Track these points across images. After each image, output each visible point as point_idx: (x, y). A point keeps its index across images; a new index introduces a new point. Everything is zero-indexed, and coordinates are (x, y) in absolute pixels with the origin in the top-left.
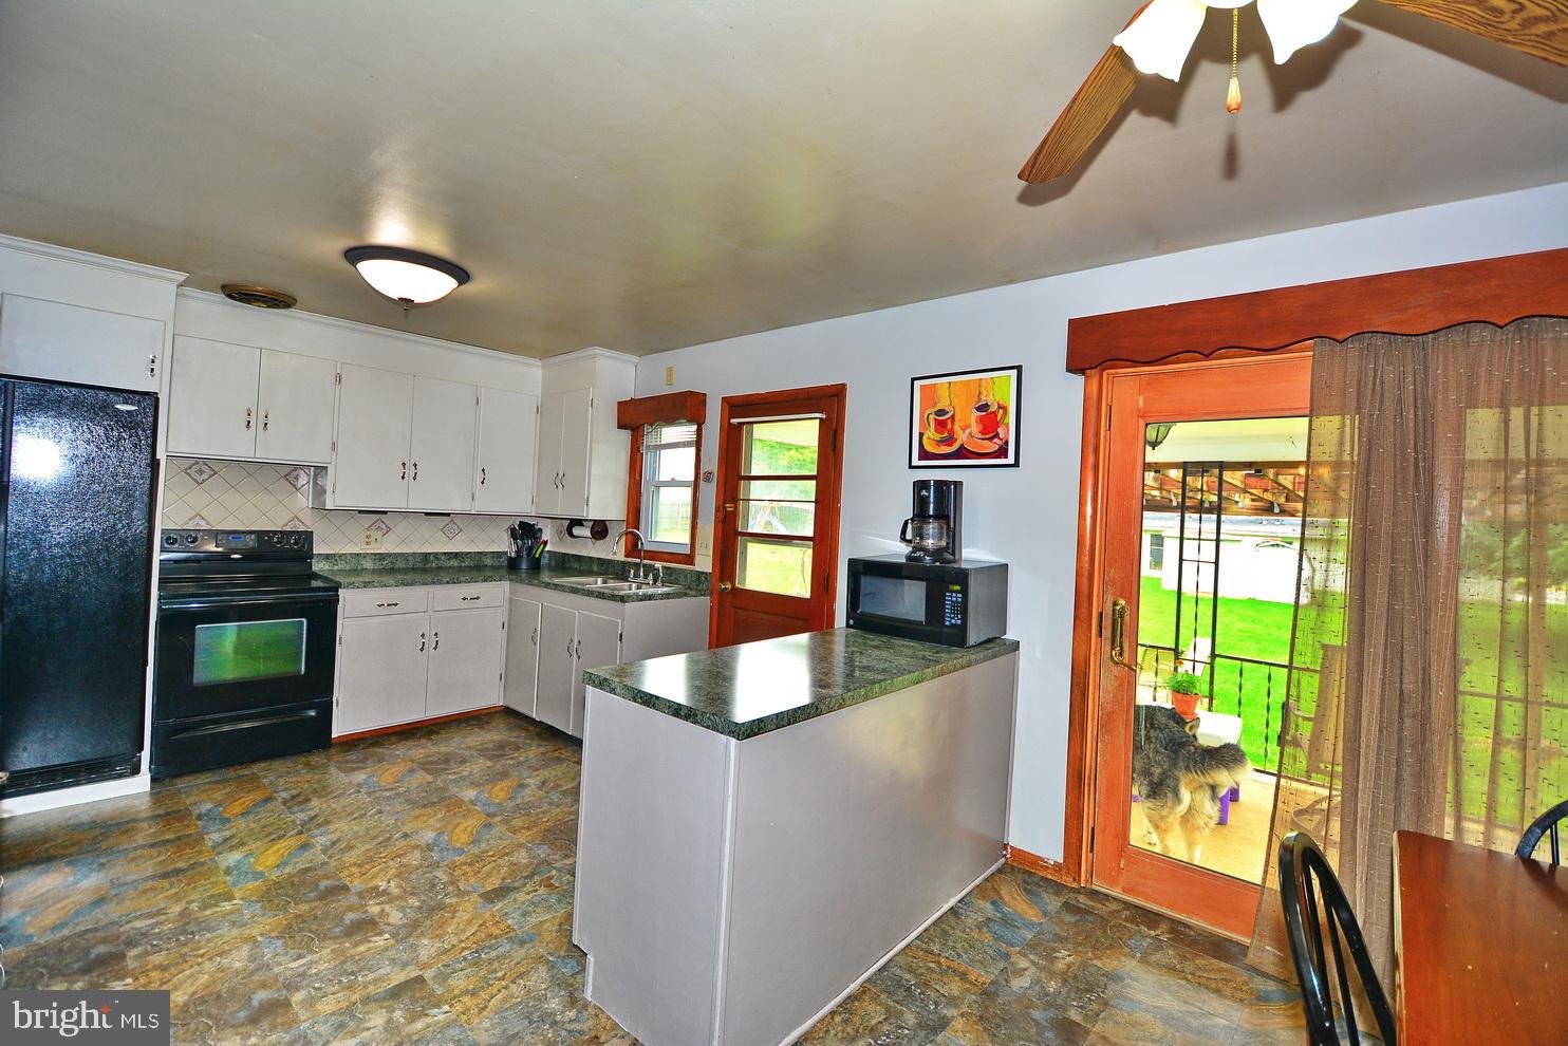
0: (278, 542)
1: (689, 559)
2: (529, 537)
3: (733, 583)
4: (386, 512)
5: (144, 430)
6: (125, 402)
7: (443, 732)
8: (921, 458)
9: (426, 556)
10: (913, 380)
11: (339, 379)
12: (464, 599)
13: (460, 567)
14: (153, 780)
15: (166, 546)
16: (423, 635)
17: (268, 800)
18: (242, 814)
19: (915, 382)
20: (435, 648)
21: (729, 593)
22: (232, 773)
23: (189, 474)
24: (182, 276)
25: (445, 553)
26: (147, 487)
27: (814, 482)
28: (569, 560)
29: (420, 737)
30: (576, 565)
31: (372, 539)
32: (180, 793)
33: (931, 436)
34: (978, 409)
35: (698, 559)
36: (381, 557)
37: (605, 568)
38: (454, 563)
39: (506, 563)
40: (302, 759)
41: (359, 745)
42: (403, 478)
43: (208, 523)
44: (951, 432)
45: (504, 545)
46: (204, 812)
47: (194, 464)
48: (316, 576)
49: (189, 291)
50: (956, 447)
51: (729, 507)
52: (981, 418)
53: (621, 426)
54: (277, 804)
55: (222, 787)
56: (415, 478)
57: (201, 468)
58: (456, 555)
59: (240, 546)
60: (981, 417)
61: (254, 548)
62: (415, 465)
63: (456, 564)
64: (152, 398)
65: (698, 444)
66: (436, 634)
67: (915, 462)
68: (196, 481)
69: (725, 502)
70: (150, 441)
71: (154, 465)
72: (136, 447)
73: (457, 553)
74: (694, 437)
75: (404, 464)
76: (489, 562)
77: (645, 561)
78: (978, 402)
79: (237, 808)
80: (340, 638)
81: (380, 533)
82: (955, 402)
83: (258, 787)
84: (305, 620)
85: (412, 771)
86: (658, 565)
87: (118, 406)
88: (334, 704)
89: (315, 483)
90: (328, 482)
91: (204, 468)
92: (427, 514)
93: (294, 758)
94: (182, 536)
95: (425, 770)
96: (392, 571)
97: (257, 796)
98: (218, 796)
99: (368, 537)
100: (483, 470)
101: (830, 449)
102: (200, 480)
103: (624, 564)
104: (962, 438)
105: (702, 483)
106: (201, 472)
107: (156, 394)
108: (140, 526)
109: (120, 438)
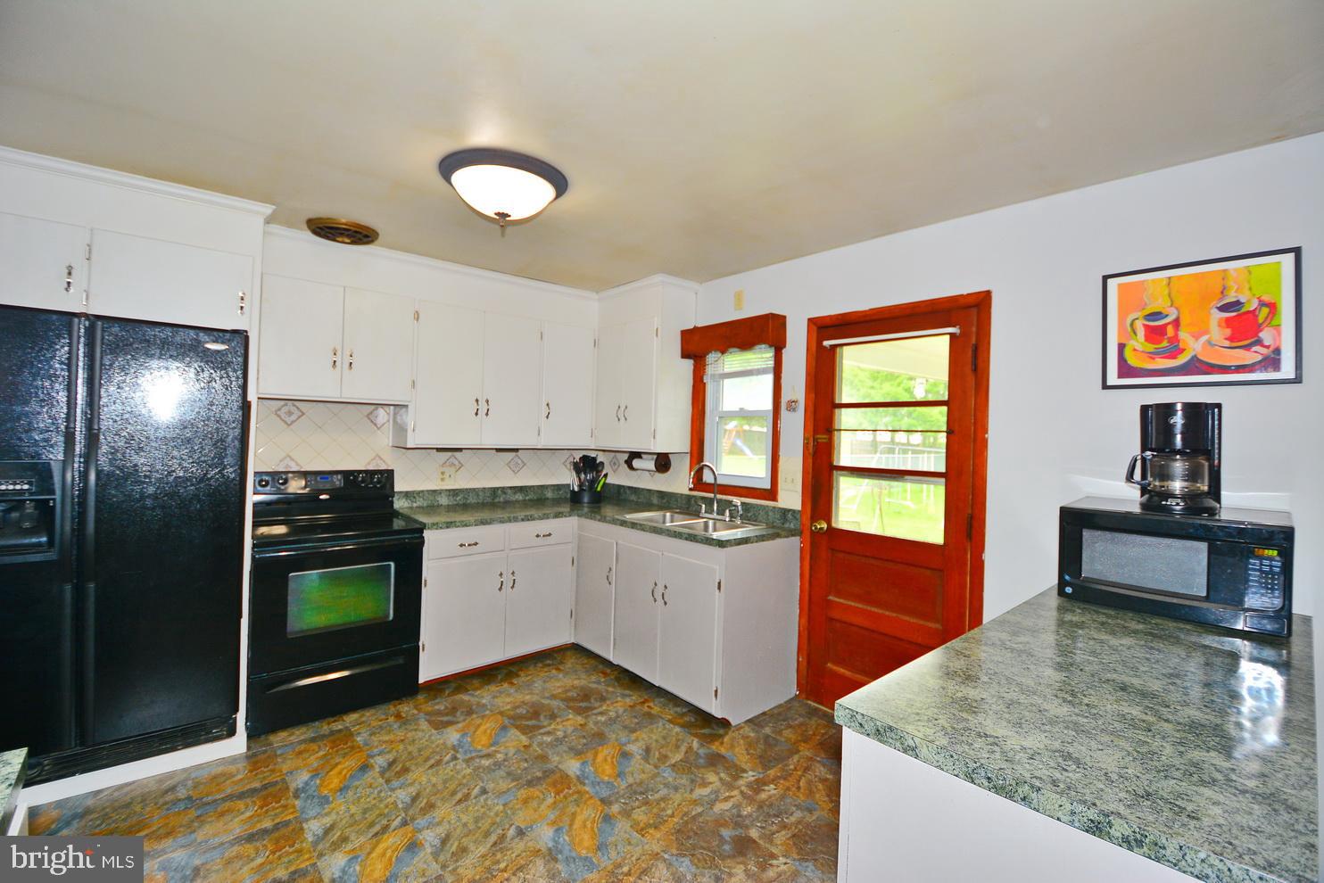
0: (363, 481)
1: (771, 494)
2: (591, 471)
3: (829, 522)
4: (460, 450)
5: (235, 371)
6: (216, 341)
7: (522, 674)
8: (1120, 376)
9: (494, 490)
10: (1105, 278)
11: (417, 317)
12: (538, 536)
13: (525, 500)
14: (249, 737)
15: (259, 488)
16: (501, 575)
17: (365, 768)
18: (341, 790)
19: (1109, 281)
20: (513, 587)
21: (824, 533)
22: (325, 727)
23: (279, 416)
24: (268, 209)
25: (511, 488)
26: (237, 431)
27: (944, 409)
28: (626, 493)
29: (502, 681)
30: (633, 497)
31: (446, 476)
32: (276, 756)
33: (1139, 347)
34: (1223, 309)
35: (781, 494)
36: (454, 493)
37: (665, 501)
38: (519, 497)
39: (569, 496)
40: (391, 708)
41: (444, 690)
42: (477, 414)
43: (298, 465)
44: (1175, 340)
45: (569, 478)
46: (300, 786)
47: (283, 406)
48: (396, 514)
49: (274, 228)
50: (1182, 359)
51: (822, 438)
52: (1228, 322)
53: (685, 355)
54: (373, 776)
55: (316, 748)
56: (487, 414)
57: (291, 407)
58: (521, 489)
59: (328, 486)
60: (1228, 320)
61: (340, 489)
62: (487, 401)
63: (521, 498)
64: (241, 337)
65: (777, 371)
66: (513, 573)
67: (1113, 379)
68: (286, 422)
69: (815, 432)
70: (241, 382)
71: (246, 407)
72: (227, 389)
73: (521, 487)
74: (771, 363)
75: (477, 401)
76: (549, 495)
77: (719, 496)
78: (1221, 299)
79: (335, 781)
80: (425, 581)
81: (453, 469)
82: (1179, 300)
83: (352, 748)
84: (392, 564)
85: (504, 728)
86: (737, 501)
87: (209, 346)
88: (421, 648)
89: (395, 421)
90: (409, 419)
91: (293, 409)
92: (499, 450)
93: (384, 707)
94: (273, 479)
95: (517, 727)
96: (465, 507)
97: (351, 763)
98: (314, 761)
99: (443, 473)
100: (548, 405)
101: (968, 369)
102: (289, 420)
103: (689, 498)
104: (1193, 347)
105: (784, 412)
106: (290, 413)
107: (246, 331)
108: (230, 472)
109: (212, 380)
